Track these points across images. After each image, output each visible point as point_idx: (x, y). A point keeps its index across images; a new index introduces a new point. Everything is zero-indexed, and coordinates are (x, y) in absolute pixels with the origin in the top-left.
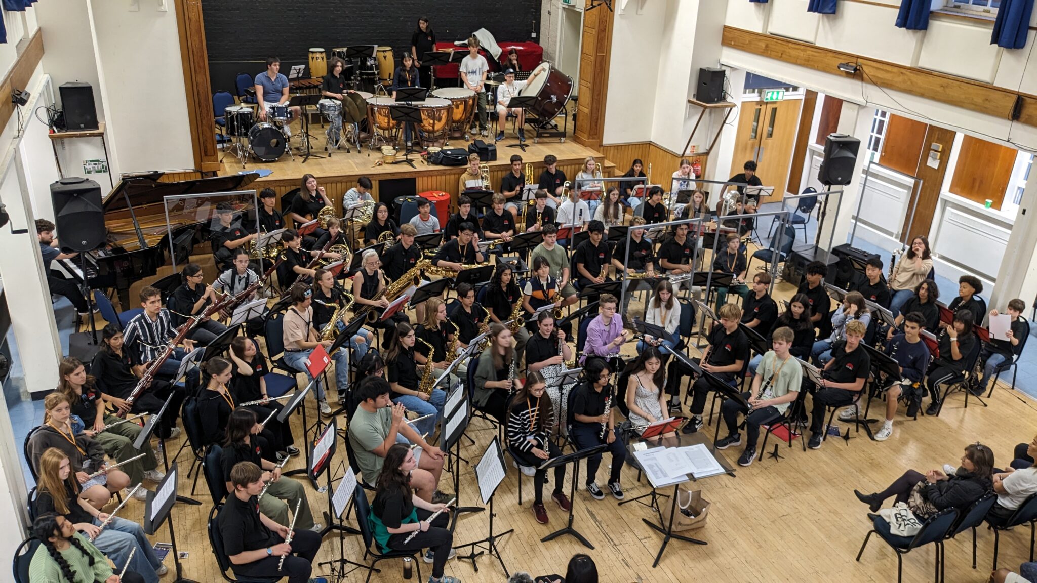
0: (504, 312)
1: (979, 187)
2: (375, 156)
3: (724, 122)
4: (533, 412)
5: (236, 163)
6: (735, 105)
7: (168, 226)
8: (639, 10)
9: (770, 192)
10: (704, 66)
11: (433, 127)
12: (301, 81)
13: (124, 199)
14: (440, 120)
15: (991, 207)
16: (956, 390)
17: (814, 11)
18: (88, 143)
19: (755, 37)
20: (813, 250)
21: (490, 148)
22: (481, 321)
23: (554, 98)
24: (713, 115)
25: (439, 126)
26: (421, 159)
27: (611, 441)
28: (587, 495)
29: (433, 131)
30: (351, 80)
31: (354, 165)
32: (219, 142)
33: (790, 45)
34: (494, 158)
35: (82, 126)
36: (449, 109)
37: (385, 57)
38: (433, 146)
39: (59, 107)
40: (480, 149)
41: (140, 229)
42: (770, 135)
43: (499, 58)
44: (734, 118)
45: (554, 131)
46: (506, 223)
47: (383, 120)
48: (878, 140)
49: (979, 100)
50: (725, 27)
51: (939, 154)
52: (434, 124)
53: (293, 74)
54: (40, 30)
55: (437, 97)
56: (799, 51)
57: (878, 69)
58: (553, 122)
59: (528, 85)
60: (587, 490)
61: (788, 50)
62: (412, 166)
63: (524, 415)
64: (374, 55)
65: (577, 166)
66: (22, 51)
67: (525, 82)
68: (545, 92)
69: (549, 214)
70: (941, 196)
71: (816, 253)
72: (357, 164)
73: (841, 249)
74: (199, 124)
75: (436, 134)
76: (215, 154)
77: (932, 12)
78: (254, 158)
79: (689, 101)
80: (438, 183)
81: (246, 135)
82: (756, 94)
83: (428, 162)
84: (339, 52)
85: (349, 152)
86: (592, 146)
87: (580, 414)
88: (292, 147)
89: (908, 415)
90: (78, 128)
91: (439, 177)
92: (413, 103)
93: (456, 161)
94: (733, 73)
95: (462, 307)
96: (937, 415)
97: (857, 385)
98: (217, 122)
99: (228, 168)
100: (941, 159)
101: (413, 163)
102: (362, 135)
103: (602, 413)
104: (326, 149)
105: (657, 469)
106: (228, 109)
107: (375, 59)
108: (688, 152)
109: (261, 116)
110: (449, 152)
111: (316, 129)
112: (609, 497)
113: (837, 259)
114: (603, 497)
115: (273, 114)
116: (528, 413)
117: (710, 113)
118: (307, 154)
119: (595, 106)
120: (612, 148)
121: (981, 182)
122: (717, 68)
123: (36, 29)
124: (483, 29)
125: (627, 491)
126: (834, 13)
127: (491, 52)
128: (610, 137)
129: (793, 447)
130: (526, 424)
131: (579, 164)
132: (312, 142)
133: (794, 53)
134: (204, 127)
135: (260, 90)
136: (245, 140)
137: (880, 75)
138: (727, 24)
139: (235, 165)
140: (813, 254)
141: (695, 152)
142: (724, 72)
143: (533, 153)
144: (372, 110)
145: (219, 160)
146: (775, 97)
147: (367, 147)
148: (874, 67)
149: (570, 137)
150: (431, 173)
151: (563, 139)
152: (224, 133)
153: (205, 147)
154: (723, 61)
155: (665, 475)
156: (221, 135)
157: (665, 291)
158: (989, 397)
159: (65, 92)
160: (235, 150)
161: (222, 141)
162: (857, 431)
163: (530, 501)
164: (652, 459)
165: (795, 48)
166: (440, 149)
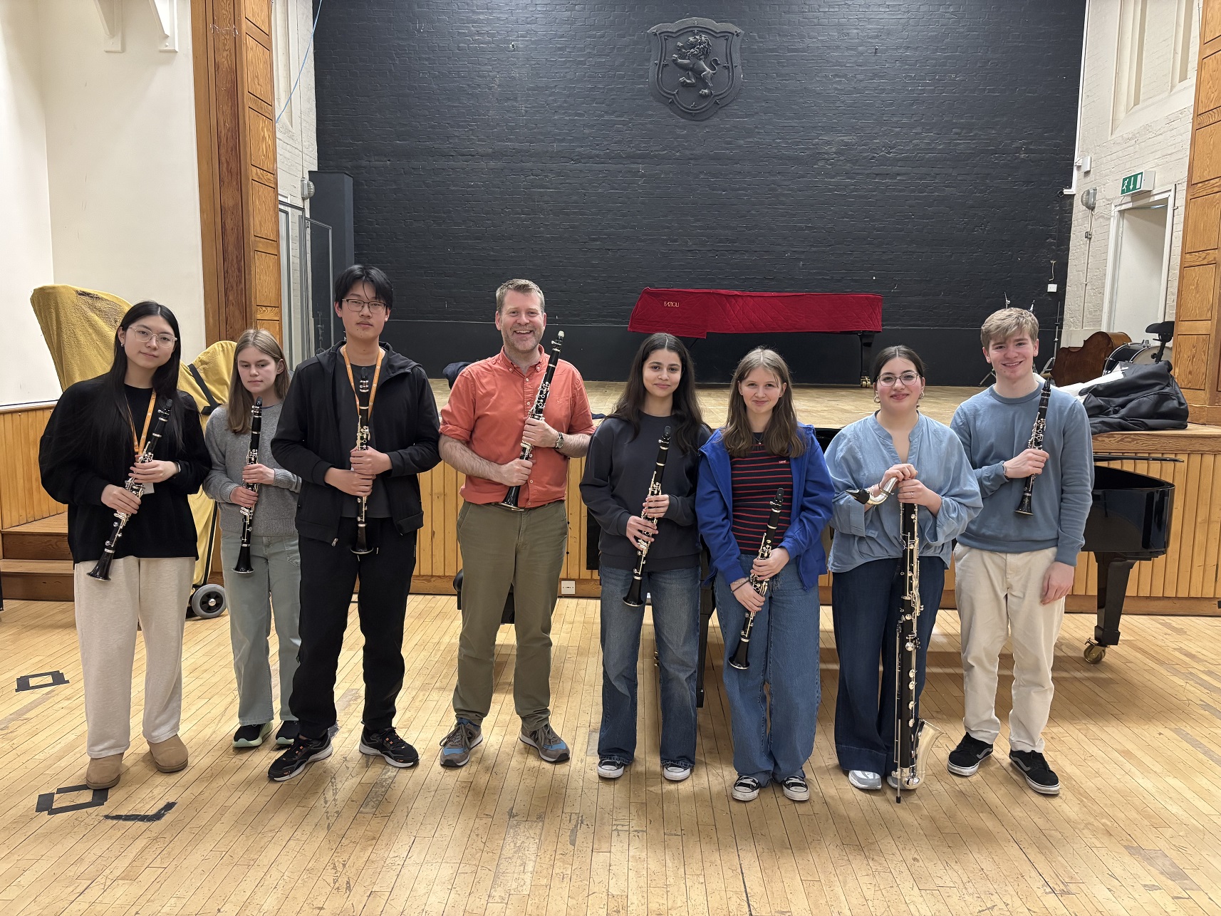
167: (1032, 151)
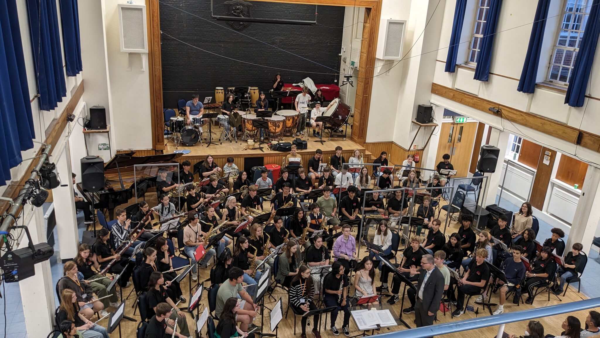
0: (299, 232)
1: (572, 176)
2: (244, 145)
3: (432, 134)
4: (302, 286)
5: (174, 146)
6: (437, 125)
7: (135, 178)
8: (387, 73)
9: (455, 173)
10: (421, 103)
11: (275, 131)
12: (210, 105)
13: (115, 163)
14: (279, 127)
15: (578, 188)
16: (545, 291)
17: (477, 80)
18: (101, 135)
19: (448, 90)
20: (475, 207)
21: (304, 143)
22: (285, 236)
23: (340, 117)
24: (426, 129)
25: (278, 130)
26: (268, 147)
27: (344, 305)
28: (330, 332)
29: (275, 133)
30: (236, 104)
31: (233, 150)
32: (165, 134)
33: (466, 95)
34: (306, 148)
35: (99, 127)
36: (284, 121)
37: (254, 93)
38: (275, 140)
39: (89, 118)
40: (298, 143)
41: (122, 179)
42: (460, 140)
43: (315, 93)
44: (438, 132)
45: (340, 134)
46: (307, 183)
47: (249, 126)
48: (518, 147)
49: (560, 132)
50: (433, 84)
51: (549, 157)
52: (276, 129)
53: (206, 101)
54: (83, 81)
55: (278, 115)
56: (470, 100)
57: (509, 111)
58: (341, 129)
59: (328, 110)
60: (331, 330)
61: (465, 98)
62: (262, 151)
63: (297, 287)
64: (249, 92)
65: (350, 154)
66: (74, 94)
67: (326, 108)
68: (335, 114)
69: (331, 180)
70: (550, 181)
71: (476, 208)
72: (234, 149)
73: (491, 207)
74: (156, 126)
75: (276, 134)
76: (163, 141)
77: (536, 84)
78: (182, 144)
79: (413, 122)
80: (275, 161)
81: (179, 132)
82: (451, 119)
83: (271, 149)
84: (231, 90)
85: (231, 142)
86: (360, 143)
87: (328, 289)
88: (203, 138)
89: (514, 302)
90: (97, 129)
91: (276, 157)
92: (265, 118)
93: (285, 149)
94: (438, 108)
95: (276, 228)
96: (531, 304)
97: (482, 283)
98: (166, 125)
99: (169, 149)
100: (550, 160)
101: (263, 149)
102: (239, 133)
103: (339, 290)
104: (220, 140)
105: (362, 321)
106: (172, 118)
107: (249, 94)
108: (412, 148)
109: (188, 122)
110: (282, 144)
111: (216, 129)
112: (341, 335)
113: (488, 213)
114: (338, 334)
115: (194, 122)
116: (300, 286)
117: (425, 128)
118: (209, 142)
119: (362, 122)
120: (371, 144)
121: (572, 174)
122: (428, 105)
123: (81, 80)
124: (308, 78)
125: (352, 332)
126: (487, 81)
127: (311, 90)
128: (370, 138)
129: (446, 316)
130: (299, 292)
131: (351, 153)
132: (213, 136)
133: (467, 100)
134: (159, 128)
135: (188, 109)
136: (179, 134)
137: (510, 115)
138: (434, 82)
139: (173, 147)
140: (475, 209)
141: (416, 148)
142: (432, 107)
143: (327, 146)
144: (244, 121)
145: (165, 144)
146: (461, 121)
147: (241, 140)
148: (507, 111)
149: (349, 137)
150: (272, 155)
151: (344, 139)
152: (169, 129)
153: (158, 137)
154: (432, 101)
155: (365, 324)
156: (168, 131)
157: (383, 226)
158: (564, 296)
159: (92, 111)
160: (173, 139)
161: (168, 134)
162: (484, 310)
163: (300, 333)
164: (360, 315)
165: (468, 97)
166: (277, 142)
167: (331, 43)
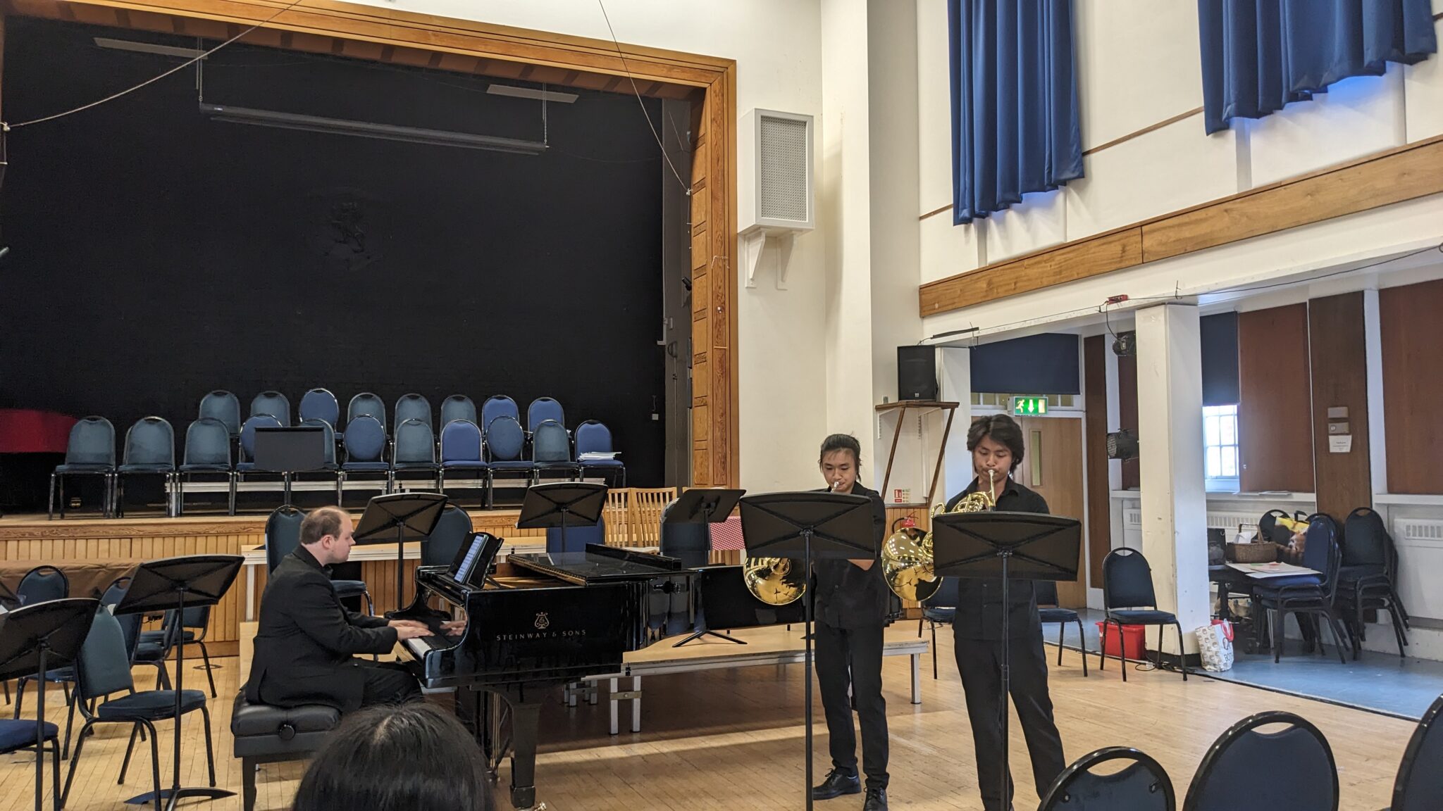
6: (957, 404)
8: (780, 282)
19: (969, 278)
33: (1026, 262)
50: (923, 289)
51: (1346, 427)
56: (1043, 264)
57: (1180, 225)
61: (1024, 275)
79: (877, 405)
82: (998, 406)
100: (1353, 432)
119: (718, 434)
122: (920, 342)
126: (1082, 174)
133: (1033, 272)
137: (1187, 233)
138: (925, 280)
141: (904, 499)
142: (931, 348)
146: (1031, 408)
148: (1173, 227)
165: (1036, 263)
